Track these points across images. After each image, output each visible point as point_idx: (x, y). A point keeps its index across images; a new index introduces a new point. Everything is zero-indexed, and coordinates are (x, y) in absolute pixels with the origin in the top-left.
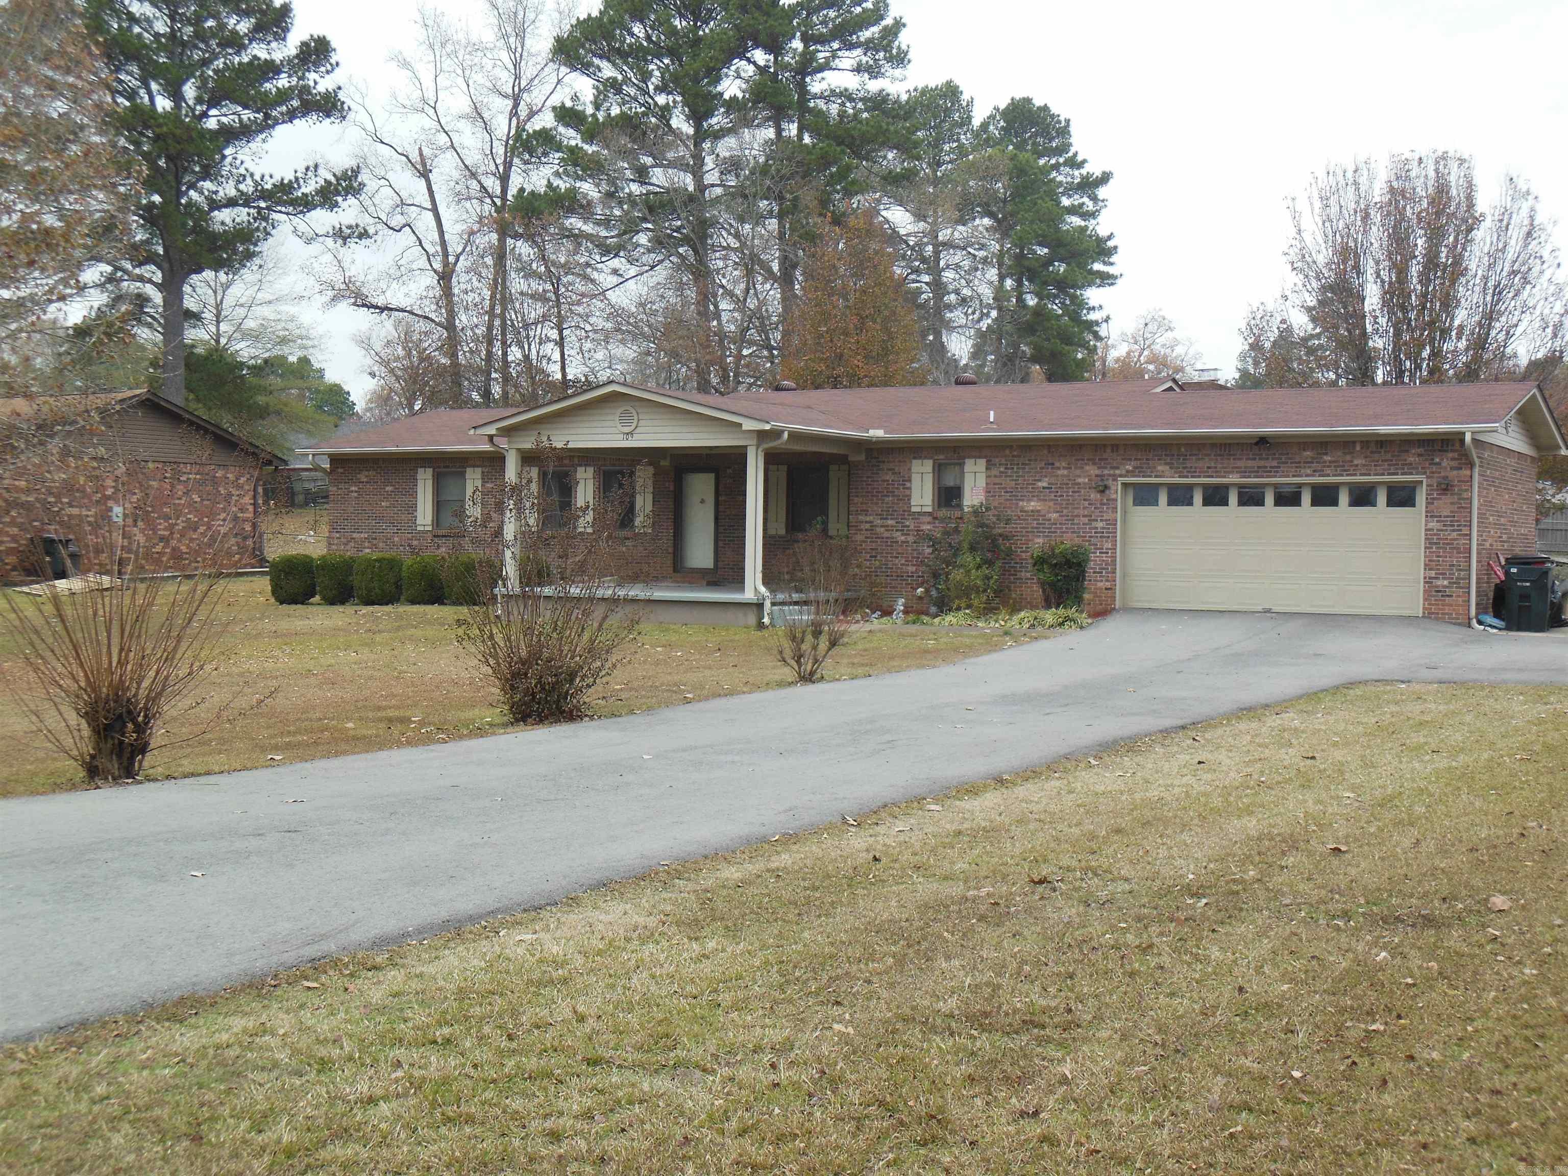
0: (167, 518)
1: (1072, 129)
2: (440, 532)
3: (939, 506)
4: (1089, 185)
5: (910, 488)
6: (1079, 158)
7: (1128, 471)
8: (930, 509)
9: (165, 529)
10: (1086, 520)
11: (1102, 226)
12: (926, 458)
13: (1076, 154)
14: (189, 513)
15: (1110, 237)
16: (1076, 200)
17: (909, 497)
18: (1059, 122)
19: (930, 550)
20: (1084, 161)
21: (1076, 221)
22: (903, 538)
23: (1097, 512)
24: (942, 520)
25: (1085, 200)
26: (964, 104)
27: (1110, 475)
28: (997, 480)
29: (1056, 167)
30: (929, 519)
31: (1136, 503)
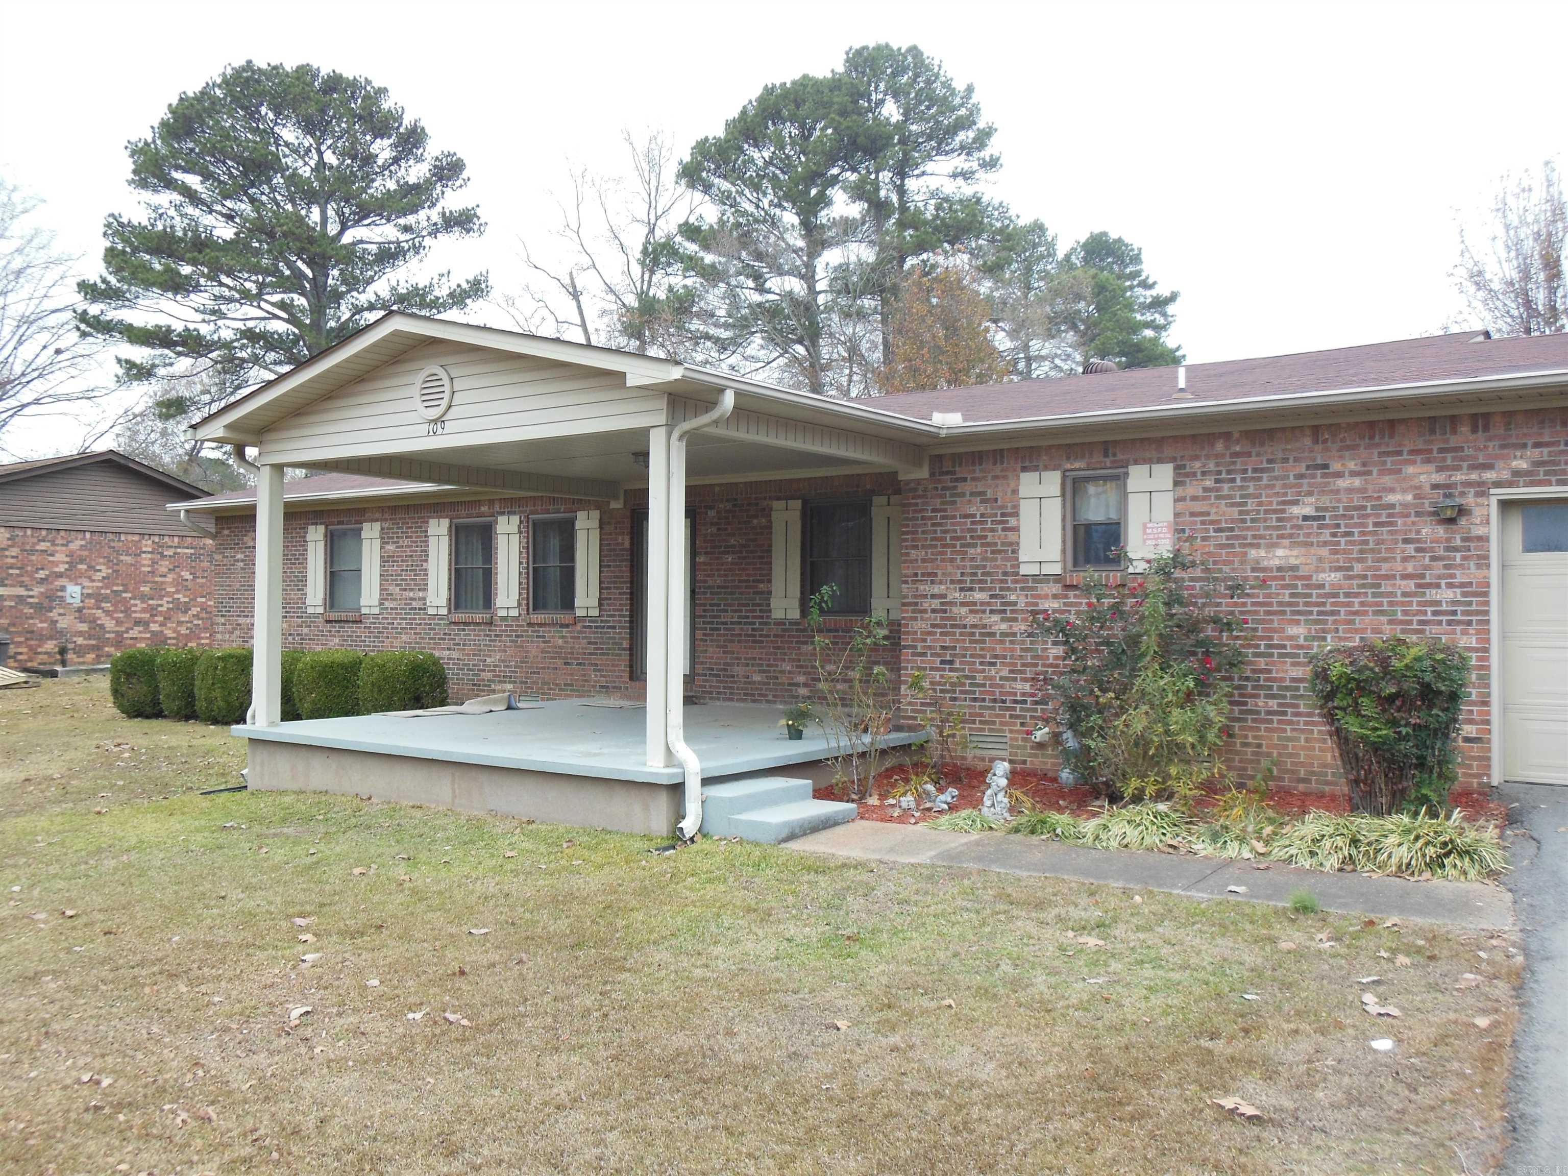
0: (143, 598)
1: (1143, 257)
2: (334, 616)
3: (1075, 564)
4: (1159, 304)
5: (1016, 529)
6: (1150, 281)
7: (1517, 473)
8: (1057, 569)
9: (144, 611)
10: (1411, 585)
11: (1170, 340)
12: (1046, 468)
13: (1147, 278)
14: (177, 592)
15: (1178, 349)
16: (1148, 317)
17: (1015, 547)
18: (1132, 250)
19: (1059, 651)
20: (1155, 283)
21: (1149, 333)
22: (1004, 626)
23: (1438, 568)
24: (1087, 590)
25: (1157, 316)
26: (1050, 239)
27: (1468, 484)
28: (1198, 507)
29: (1131, 288)
30: (1056, 588)
31: (1530, 547)
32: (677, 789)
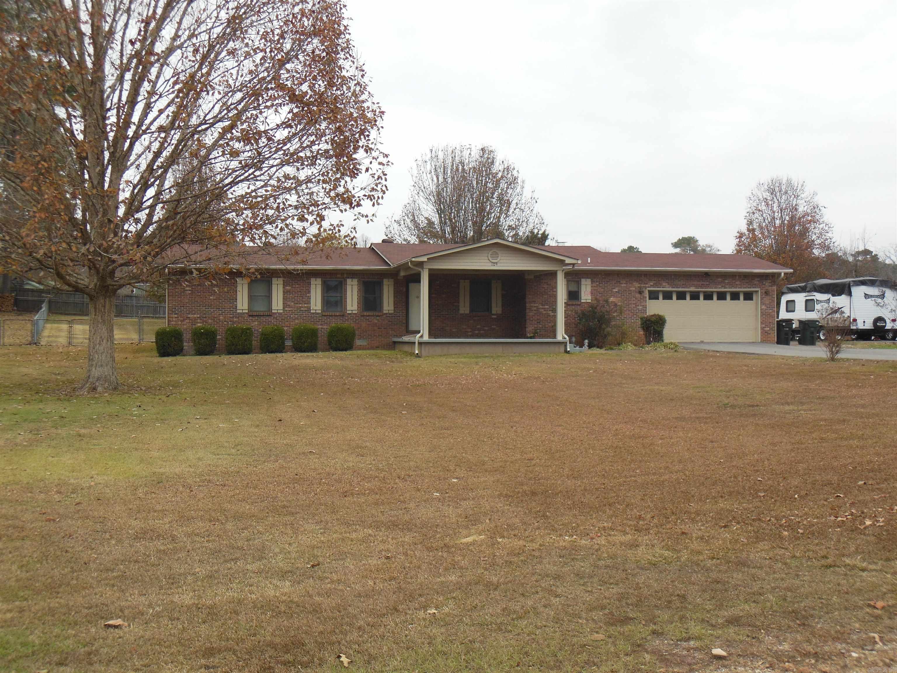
32: (565, 344)
